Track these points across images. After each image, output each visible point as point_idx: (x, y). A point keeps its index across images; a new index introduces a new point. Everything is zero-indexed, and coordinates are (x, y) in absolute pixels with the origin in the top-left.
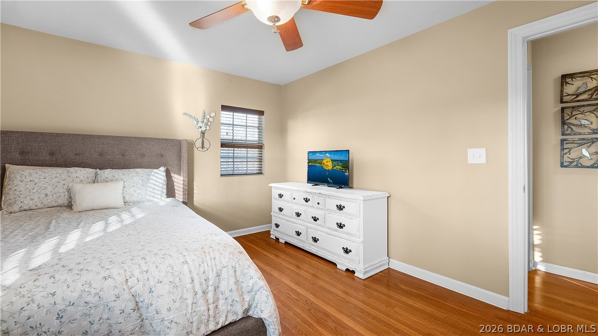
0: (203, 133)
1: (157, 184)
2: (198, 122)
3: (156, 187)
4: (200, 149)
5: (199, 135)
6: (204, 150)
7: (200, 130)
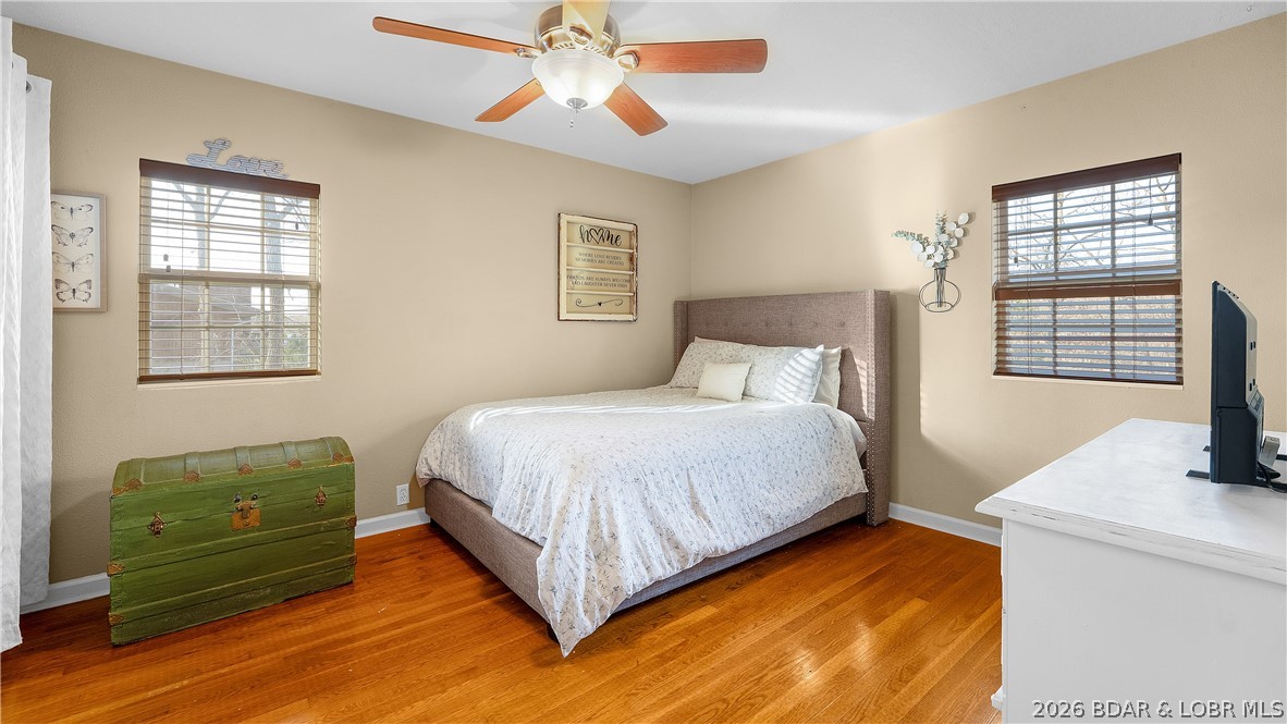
0: (941, 270)
1: (794, 373)
2: (924, 242)
3: (790, 379)
4: (934, 307)
5: (931, 274)
6: (943, 308)
7: (931, 262)
